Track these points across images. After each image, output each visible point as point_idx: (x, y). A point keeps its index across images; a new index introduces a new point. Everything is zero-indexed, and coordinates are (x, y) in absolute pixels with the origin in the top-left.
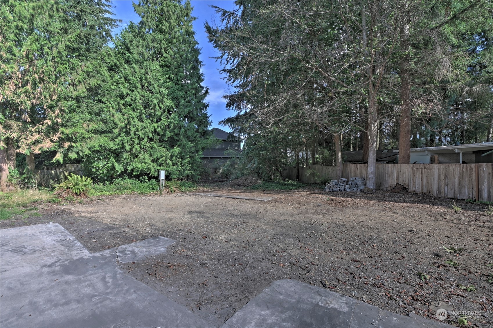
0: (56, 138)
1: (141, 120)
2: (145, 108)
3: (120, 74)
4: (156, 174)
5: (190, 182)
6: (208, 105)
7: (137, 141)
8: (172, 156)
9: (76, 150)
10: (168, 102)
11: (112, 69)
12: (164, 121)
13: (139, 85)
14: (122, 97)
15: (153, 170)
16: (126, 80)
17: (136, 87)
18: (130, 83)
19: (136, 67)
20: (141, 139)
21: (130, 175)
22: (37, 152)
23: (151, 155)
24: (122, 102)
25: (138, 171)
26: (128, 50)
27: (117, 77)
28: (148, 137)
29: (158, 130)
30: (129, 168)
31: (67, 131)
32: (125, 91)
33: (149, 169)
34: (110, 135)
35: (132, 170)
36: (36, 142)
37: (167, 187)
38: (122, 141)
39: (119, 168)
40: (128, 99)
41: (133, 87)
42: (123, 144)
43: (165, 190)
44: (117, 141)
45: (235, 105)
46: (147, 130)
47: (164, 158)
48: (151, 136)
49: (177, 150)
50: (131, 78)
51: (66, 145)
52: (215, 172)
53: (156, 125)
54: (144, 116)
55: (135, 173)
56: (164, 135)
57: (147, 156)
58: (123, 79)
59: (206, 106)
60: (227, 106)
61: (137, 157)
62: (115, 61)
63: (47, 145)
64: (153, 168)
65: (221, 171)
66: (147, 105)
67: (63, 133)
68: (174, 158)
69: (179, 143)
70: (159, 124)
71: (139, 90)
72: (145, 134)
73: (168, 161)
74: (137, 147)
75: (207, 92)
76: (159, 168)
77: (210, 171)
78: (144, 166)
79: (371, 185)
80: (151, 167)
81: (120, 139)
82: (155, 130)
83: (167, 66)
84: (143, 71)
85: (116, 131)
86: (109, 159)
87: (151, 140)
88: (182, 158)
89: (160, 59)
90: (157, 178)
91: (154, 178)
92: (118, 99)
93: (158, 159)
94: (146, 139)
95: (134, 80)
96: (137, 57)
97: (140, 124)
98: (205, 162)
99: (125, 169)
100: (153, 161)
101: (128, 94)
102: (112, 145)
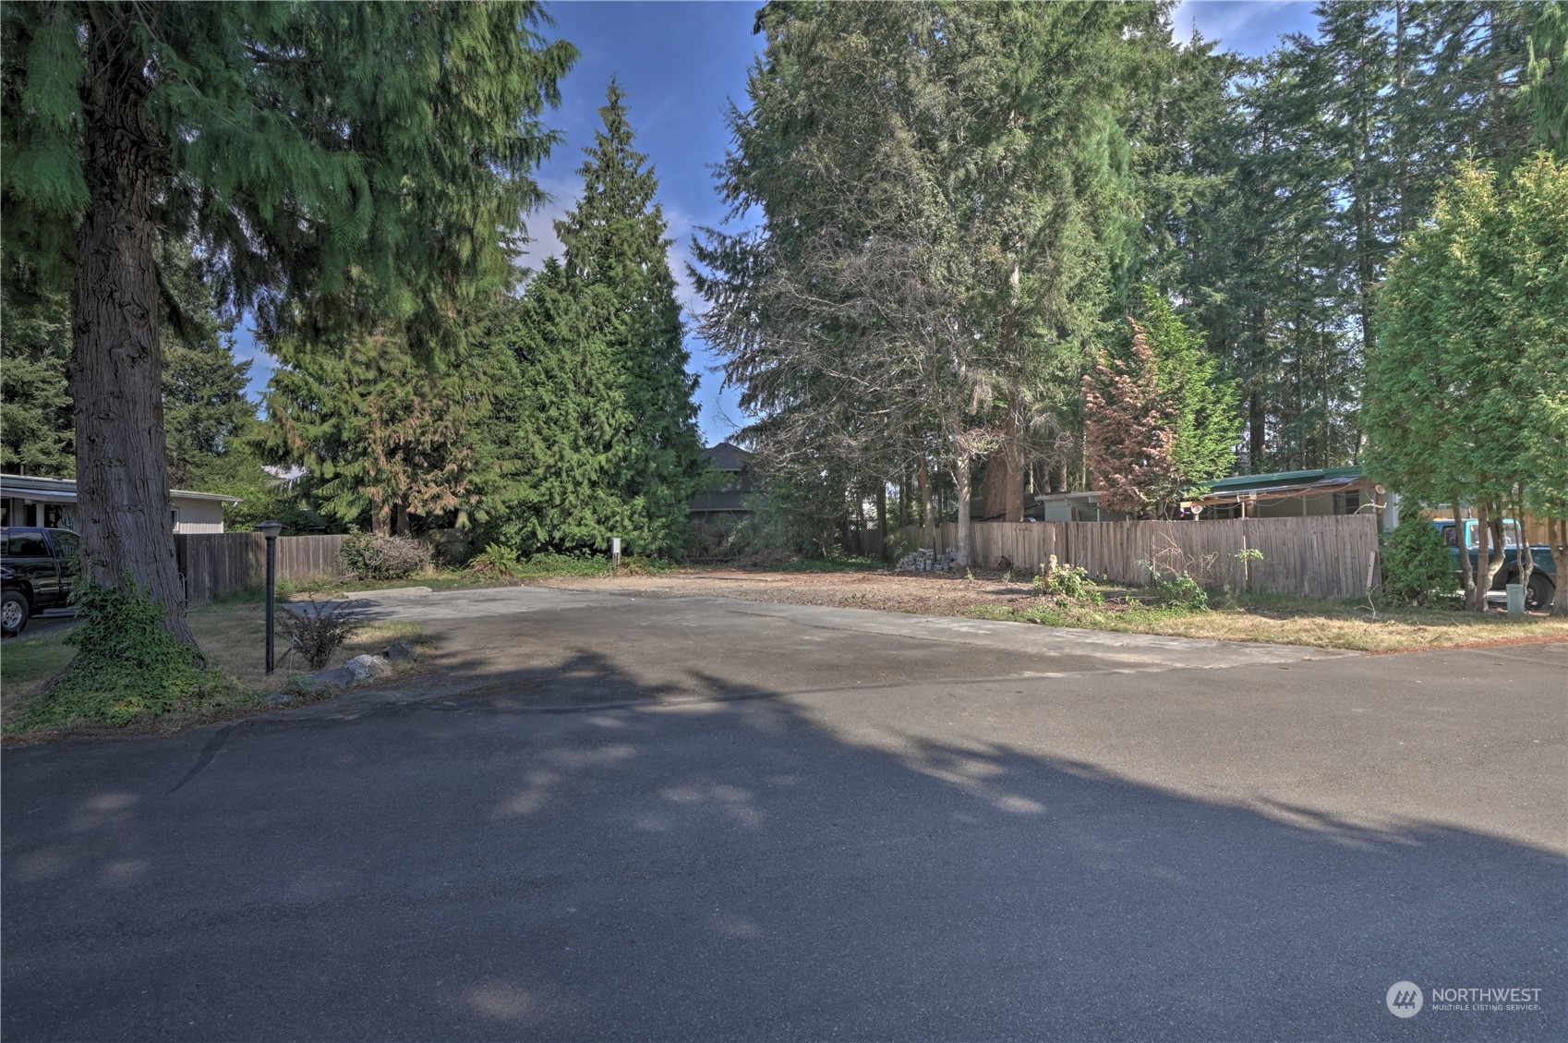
0: (461, 490)
1: (576, 449)
2: (582, 425)
3: (538, 366)
4: (604, 546)
5: (665, 560)
6: (700, 406)
7: (570, 487)
8: (633, 513)
9: (484, 506)
10: (624, 417)
11: (522, 354)
12: (619, 450)
13: (571, 386)
14: (543, 408)
15: (599, 539)
16: (550, 376)
17: (565, 389)
18: (555, 383)
19: (565, 353)
20: (577, 484)
21: (559, 548)
22: (439, 512)
23: (595, 512)
24: (543, 416)
25: (573, 540)
26: (549, 317)
27: (532, 372)
28: (589, 479)
29: (606, 467)
30: (557, 535)
31: (477, 479)
32: (547, 398)
33: (593, 536)
34: (528, 478)
35: (562, 540)
36: (436, 498)
37: (625, 565)
38: (549, 489)
39: (542, 535)
40: (553, 412)
41: (562, 390)
42: (551, 494)
43: (621, 571)
44: (543, 489)
45: (760, 398)
46: (588, 467)
47: (618, 518)
48: (594, 477)
49: (640, 501)
50: (559, 374)
51: (474, 499)
52: (719, 543)
53: (602, 458)
54: (581, 442)
55: (568, 544)
56: (618, 474)
57: (588, 513)
58: (543, 376)
59: (695, 410)
60: (741, 405)
61: (570, 514)
62: (528, 341)
63: (450, 501)
64: (599, 532)
65: (731, 539)
66: (586, 419)
67: (471, 482)
68: (636, 516)
69: (645, 489)
70: (610, 454)
71: (572, 395)
72: (583, 475)
73: (627, 522)
74: (572, 498)
75: (696, 383)
76: (609, 534)
77: (710, 541)
78: (584, 530)
79: (961, 558)
80: (596, 532)
81: (548, 485)
82: (601, 468)
83: (621, 344)
84: (579, 358)
85: (540, 471)
86: (527, 520)
87: (593, 484)
88: (651, 517)
89: (606, 330)
90: (608, 552)
91: (601, 551)
92: (537, 413)
93: (607, 518)
94: (586, 482)
95: (565, 378)
96: (565, 333)
97: (576, 457)
98: (696, 522)
99: (550, 536)
100: (599, 522)
101: (552, 402)
102: (534, 497)
